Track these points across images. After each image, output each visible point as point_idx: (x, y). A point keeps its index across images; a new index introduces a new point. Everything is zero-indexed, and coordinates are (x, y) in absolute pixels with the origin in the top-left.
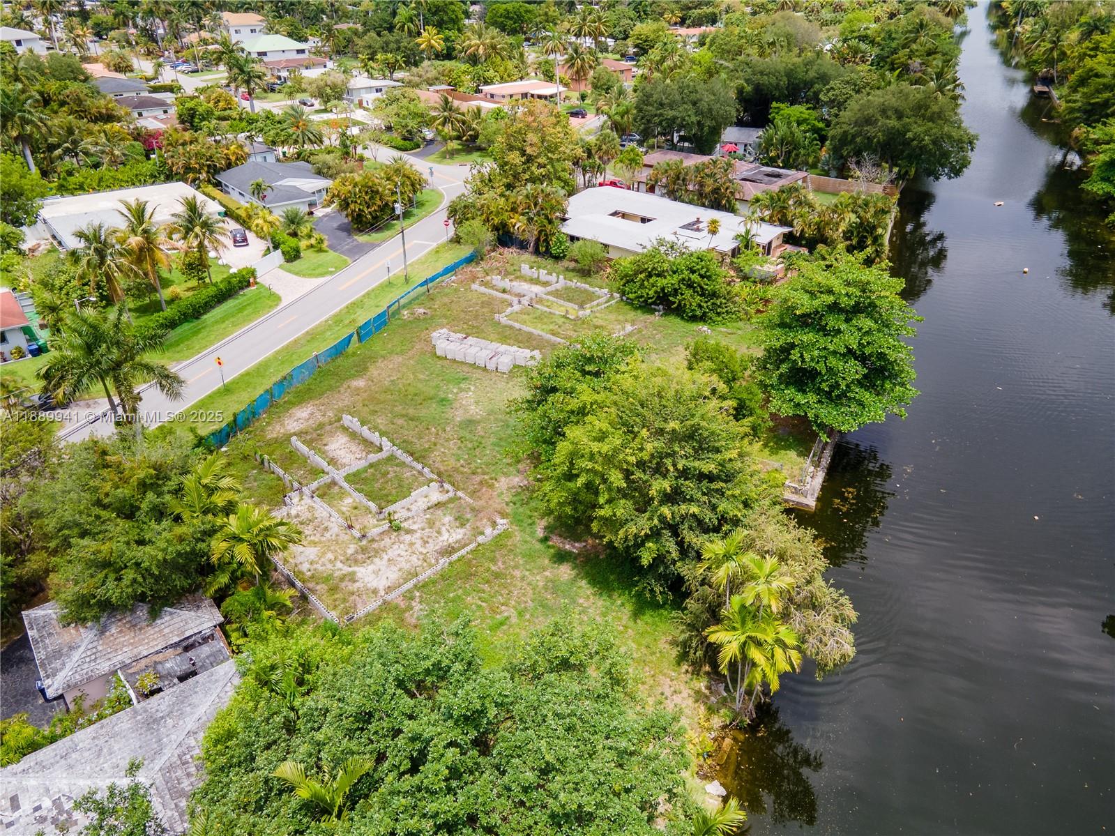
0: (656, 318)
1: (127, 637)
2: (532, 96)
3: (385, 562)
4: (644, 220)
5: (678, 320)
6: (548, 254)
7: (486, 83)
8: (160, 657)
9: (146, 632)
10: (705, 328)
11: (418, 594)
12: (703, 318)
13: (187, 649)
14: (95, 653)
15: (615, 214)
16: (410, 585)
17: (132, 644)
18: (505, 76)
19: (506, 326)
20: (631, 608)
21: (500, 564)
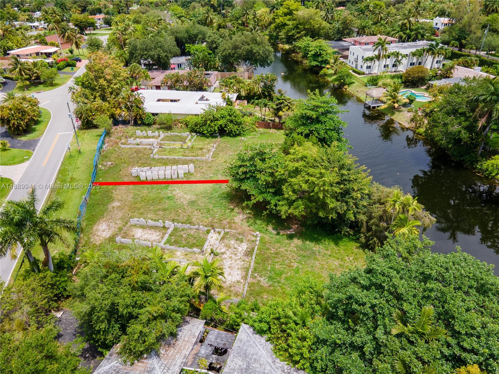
0: (219, 139)
1: (171, 351)
2: (42, 53)
3: (228, 269)
4: (175, 101)
5: (228, 138)
6: (143, 124)
7: (9, 50)
8: (194, 352)
9: (178, 345)
10: (243, 138)
11: (256, 274)
12: (239, 135)
13: (202, 341)
14: (165, 366)
15: (159, 100)
16: (250, 273)
17: (178, 352)
18: (19, 45)
19: (159, 159)
20: (333, 243)
21: (272, 249)
